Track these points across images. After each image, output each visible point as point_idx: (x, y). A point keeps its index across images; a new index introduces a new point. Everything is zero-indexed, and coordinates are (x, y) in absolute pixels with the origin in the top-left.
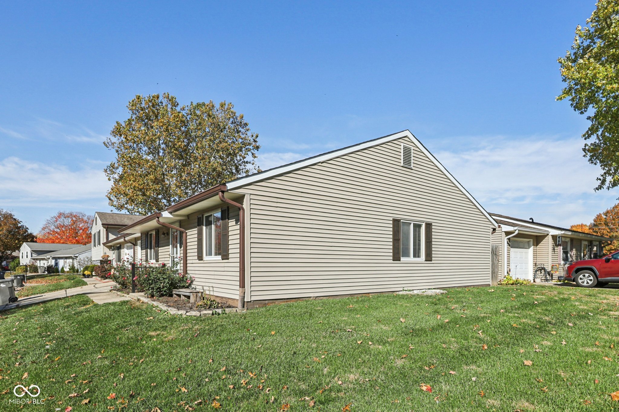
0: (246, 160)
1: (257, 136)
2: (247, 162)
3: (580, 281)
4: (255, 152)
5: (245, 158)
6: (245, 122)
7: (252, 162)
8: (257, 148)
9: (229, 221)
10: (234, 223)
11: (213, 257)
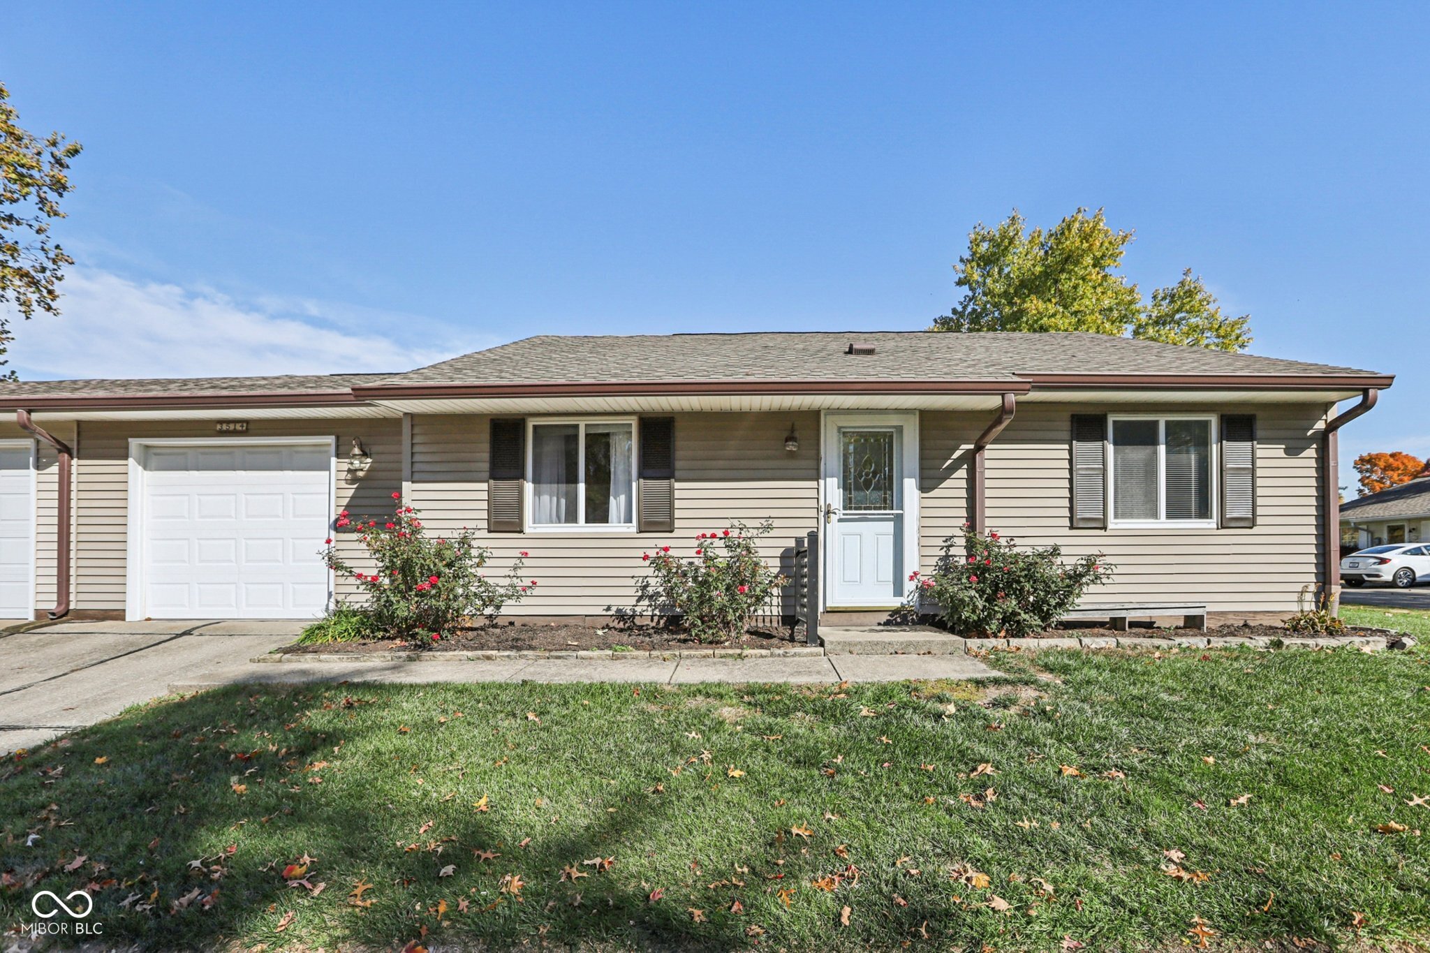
9: (1259, 446)
10: (1281, 453)
11: (1163, 523)
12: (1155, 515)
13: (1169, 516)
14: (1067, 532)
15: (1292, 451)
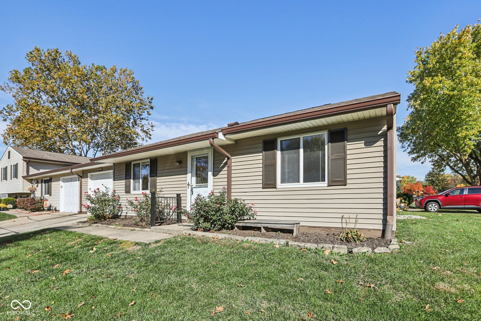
0: (142, 117)
1: (152, 99)
2: (142, 119)
3: (430, 209)
4: (151, 111)
5: (142, 115)
6: (140, 87)
7: (146, 119)
8: (152, 108)
9: (348, 144)
10: (363, 145)
11: (302, 184)
12: (298, 181)
13: (305, 181)
14: (261, 190)
15: (368, 144)
